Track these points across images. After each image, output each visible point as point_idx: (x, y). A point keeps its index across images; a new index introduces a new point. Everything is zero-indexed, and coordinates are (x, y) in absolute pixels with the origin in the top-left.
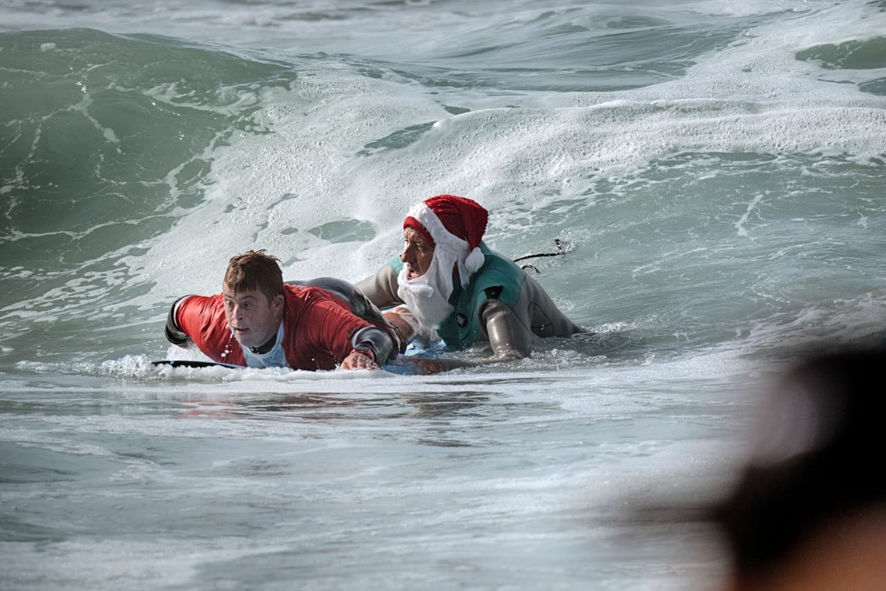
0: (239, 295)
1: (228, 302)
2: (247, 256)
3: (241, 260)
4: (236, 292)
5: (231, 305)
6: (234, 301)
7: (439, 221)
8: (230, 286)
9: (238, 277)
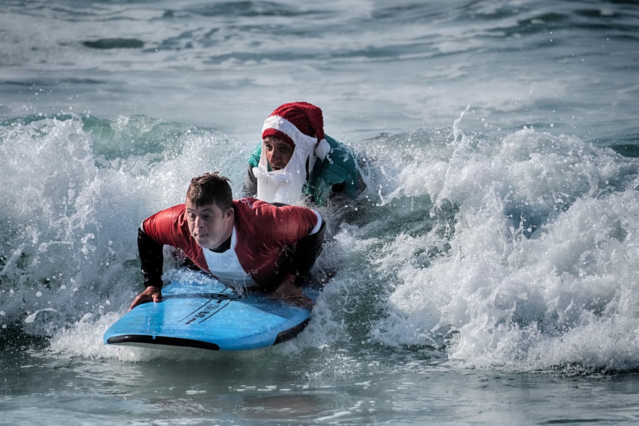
0: (200, 209)
1: (190, 214)
2: (205, 177)
3: (200, 180)
4: (197, 206)
5: (194, 217)
6: (196, 213)
7: (295, 127)
8: (193, 201)
9: (199, 194)
